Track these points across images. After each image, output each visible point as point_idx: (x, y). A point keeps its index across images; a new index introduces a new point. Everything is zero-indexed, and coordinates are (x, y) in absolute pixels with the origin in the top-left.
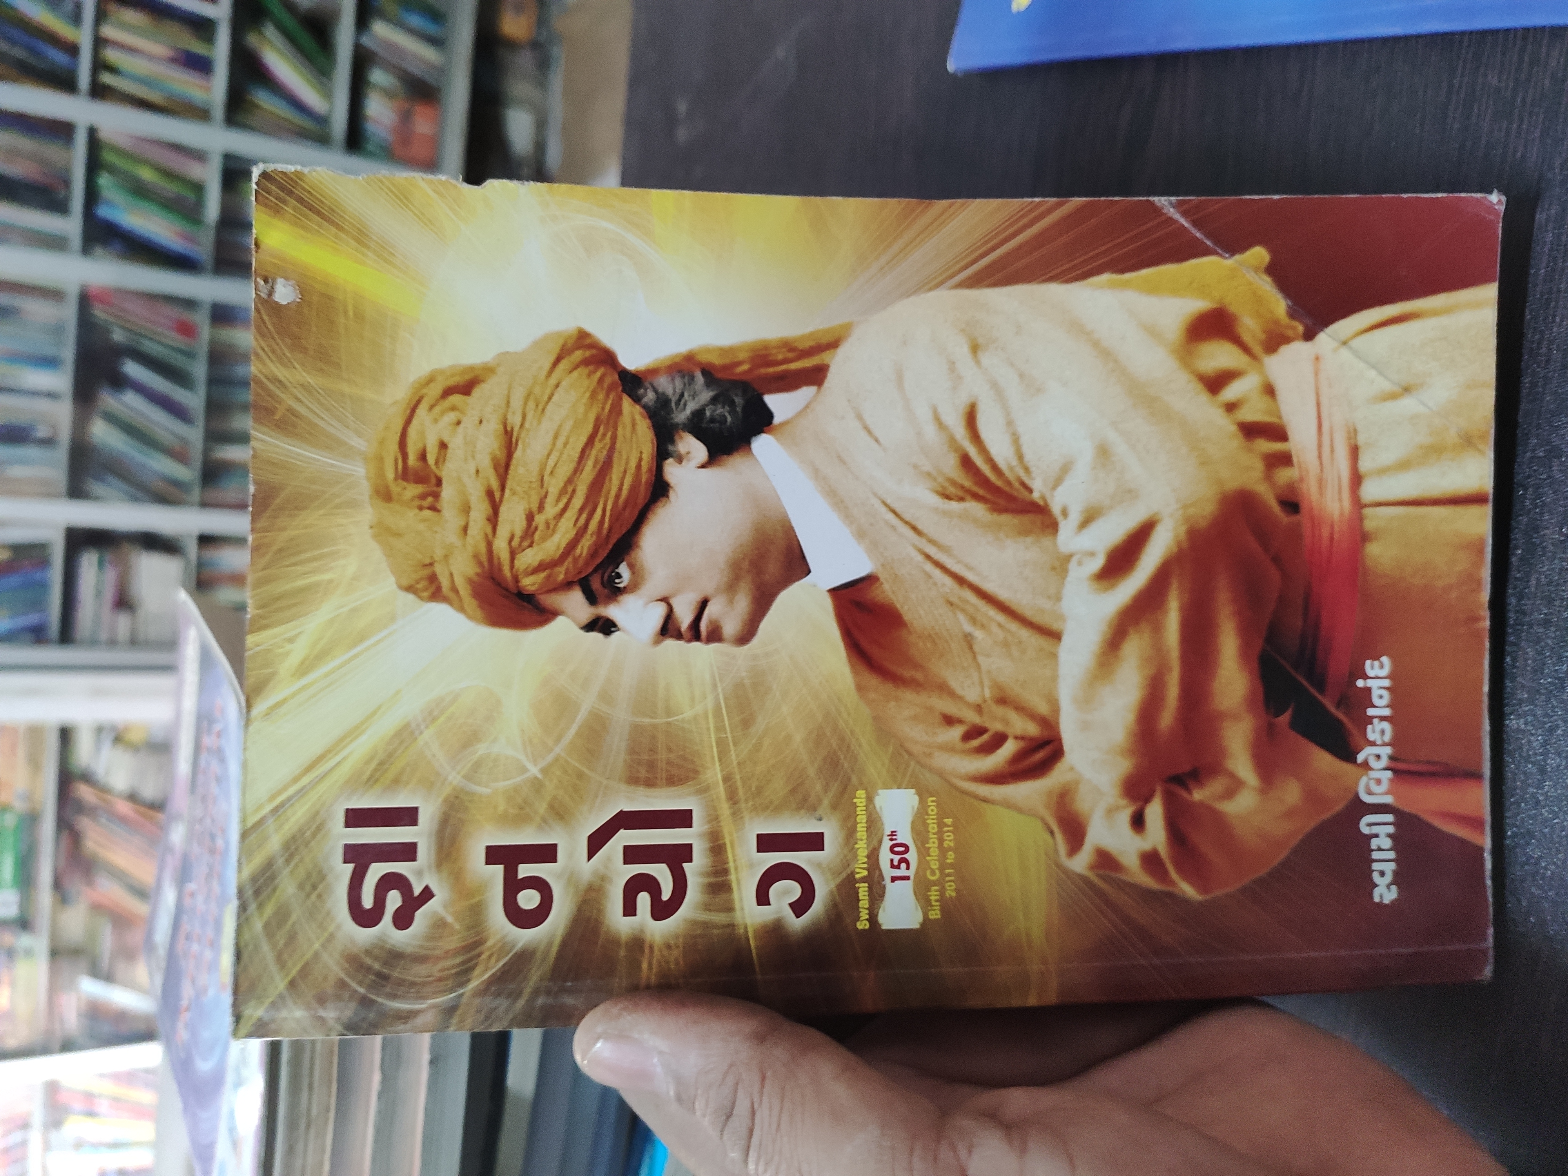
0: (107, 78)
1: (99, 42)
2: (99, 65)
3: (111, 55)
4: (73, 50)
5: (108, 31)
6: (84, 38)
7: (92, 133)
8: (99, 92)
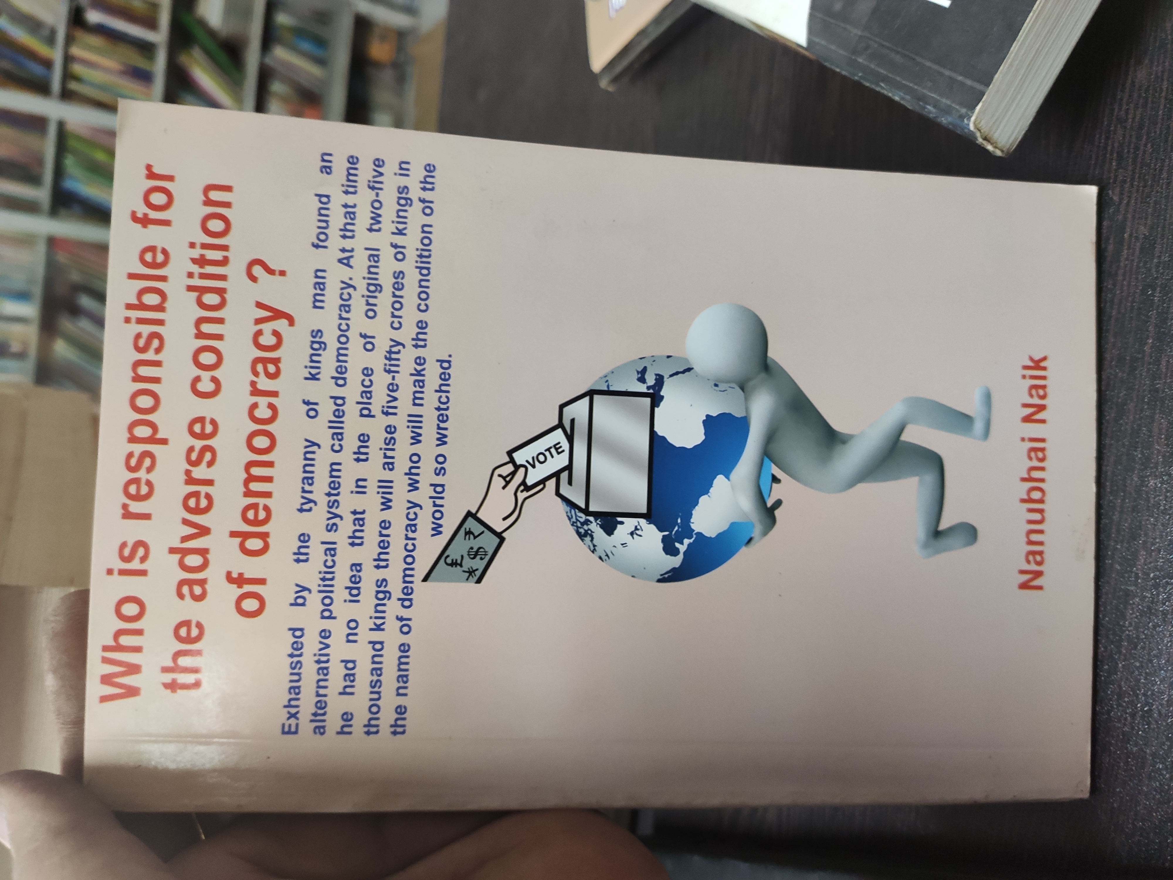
0: (73, 86)
1: (68, 59)
2: (68, 76)
3: (77, 68)
4: (48, 64)
5: (76, 51)
6: (57, 56)
7: (61, 125)
8: (67, 95)
